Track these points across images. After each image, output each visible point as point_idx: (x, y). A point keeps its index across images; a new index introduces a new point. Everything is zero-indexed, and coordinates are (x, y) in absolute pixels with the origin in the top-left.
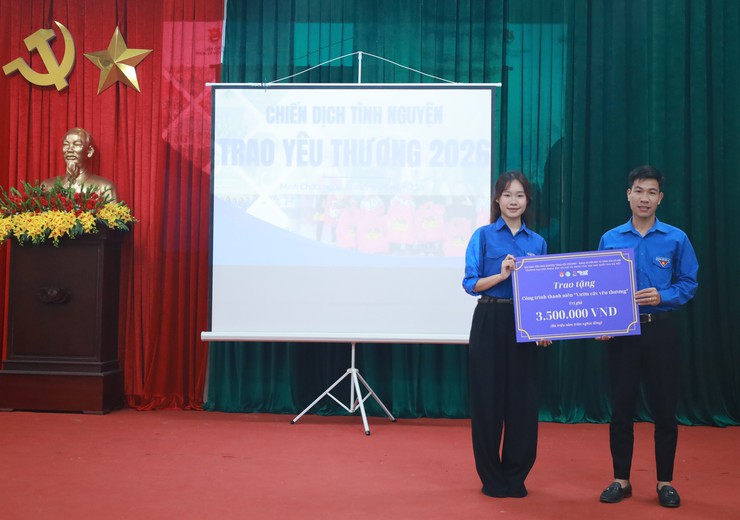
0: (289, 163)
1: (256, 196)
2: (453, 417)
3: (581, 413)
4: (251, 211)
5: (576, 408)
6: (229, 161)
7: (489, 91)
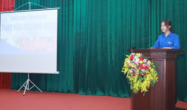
0: (15, 30)
1: (8, 38)
2: (61, 92)
3: (90, 92)
4: (7, 42)
5: (88, 91)
6: (3, 30)
7: (57, 10)
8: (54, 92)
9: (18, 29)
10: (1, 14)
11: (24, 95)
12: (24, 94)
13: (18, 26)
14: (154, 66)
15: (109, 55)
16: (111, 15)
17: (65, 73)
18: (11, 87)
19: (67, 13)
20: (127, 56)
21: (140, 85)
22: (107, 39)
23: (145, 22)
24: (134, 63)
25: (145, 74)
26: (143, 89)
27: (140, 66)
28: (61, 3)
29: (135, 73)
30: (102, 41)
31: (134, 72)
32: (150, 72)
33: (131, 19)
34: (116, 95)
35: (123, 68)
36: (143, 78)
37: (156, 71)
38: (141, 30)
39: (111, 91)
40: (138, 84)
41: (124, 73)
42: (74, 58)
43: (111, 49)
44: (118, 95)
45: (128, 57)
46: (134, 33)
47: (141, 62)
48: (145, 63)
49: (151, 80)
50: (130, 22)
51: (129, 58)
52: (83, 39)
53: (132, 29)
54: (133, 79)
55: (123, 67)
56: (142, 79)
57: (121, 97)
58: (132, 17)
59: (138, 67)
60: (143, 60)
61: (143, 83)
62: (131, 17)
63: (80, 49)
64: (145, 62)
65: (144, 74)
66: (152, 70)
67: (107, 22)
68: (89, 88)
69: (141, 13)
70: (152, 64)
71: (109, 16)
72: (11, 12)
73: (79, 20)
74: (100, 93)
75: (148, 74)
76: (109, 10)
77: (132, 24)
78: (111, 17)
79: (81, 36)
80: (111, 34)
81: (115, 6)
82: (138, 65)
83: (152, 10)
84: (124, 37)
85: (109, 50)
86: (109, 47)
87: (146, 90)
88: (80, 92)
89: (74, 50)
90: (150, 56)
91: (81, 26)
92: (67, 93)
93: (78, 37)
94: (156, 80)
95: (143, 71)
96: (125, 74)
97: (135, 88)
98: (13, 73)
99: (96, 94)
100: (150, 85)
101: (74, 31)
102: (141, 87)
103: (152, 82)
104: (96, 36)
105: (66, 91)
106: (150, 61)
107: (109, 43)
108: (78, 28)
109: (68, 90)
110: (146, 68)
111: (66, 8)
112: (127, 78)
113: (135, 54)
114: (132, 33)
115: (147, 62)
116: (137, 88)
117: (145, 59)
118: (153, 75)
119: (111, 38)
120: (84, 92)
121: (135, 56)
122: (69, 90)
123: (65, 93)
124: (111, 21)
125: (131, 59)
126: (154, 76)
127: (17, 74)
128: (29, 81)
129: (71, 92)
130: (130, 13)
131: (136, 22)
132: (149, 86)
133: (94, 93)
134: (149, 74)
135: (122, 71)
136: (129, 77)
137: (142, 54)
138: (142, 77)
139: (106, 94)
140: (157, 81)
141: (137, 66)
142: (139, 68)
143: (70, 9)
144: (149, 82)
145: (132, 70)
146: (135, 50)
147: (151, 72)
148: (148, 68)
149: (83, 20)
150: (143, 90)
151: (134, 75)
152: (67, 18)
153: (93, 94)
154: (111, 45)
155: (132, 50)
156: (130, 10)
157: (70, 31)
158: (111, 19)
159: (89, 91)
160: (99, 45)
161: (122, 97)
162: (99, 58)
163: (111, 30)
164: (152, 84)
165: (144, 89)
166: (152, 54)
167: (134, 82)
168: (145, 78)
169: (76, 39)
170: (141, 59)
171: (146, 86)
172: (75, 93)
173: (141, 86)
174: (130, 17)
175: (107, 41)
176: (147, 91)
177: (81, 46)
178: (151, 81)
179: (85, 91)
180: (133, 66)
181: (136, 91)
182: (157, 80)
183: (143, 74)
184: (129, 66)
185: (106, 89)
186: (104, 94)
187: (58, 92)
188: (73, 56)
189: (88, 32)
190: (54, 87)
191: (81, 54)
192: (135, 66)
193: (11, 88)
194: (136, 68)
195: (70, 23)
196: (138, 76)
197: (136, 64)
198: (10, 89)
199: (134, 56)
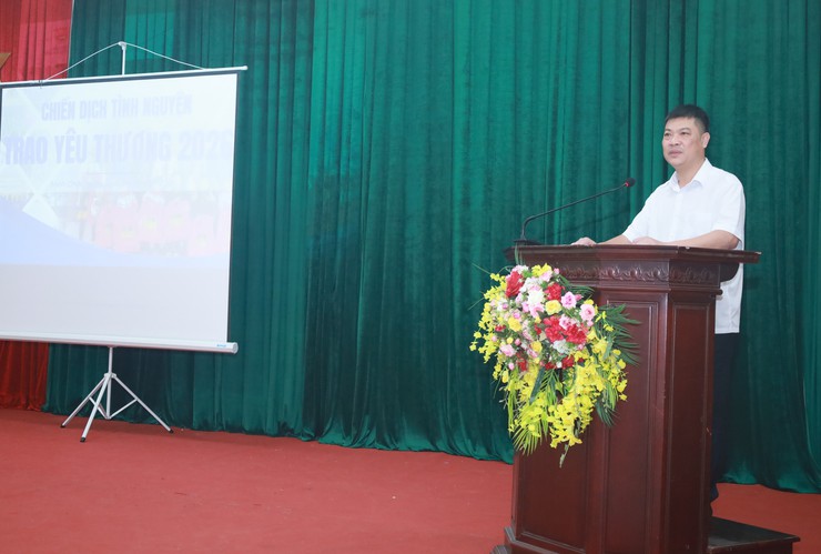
0: (59, 160)
1: (31, 195)
3: (373, 436)
4: (26, 209)
5: (365, 431)
6: (12, 159)
7: (235, 76)
8: (223, 430)
9: (73, 155)
10: (4, 90)
11: (84, 440)
12: (84, 435)
13: (73, 144)
14: (610, 329)
15: (457, 277)
16: (469, 102)
17: (270, 350)
18: (44, 403)
19: (282, 93)
20: (495, 277)
21: (548, 413)
22: (452, 208)
23: (616, 138)
24: (521, 309)
25: (569, 363)
26: (561, 434)
27: (548, 326)
28: (258, 50)
29: (526, 357)
30: (429, 216)
31: (521, 352)
32: (591, 354)
33: (555, 121)
34: (482, 452)
35: (477, 335)
36: (561, 381)
37: (617, 352)
38: (595, 170)
39: (464, 432)
40: (538, 411)
41: (484, 354)
42: (309, 286)
43: (466, 249)
44: (489, 451)
45: (498, 284)
46: (564, 182)
47: (553, 307)
48: (570, 314)
49: (597, 391)
50: (550, 134)
51: (504, 286)
52: (347, 205)
53: (558, 164)
54: (520, 385)
55: (477, 328)
56: (558, 386)
57: (502, 460)
58: (560, 112)
59: (537, 331)
60: (559, 299)
61: (560, 406)
62: (555, 113)
63: (335, 250)
64: (569, 307)
65: (565, 365)
66: (601, 346)
67: (453, 132)
68: (367, 420)
69: (600, 94)
70: (604, 315)
71: (460, 108)
72: (44, 81)
73: (332, 124)
74: (412, 440)
75: (581, 362)
76: (461, 79)
77: (559, 144)
78: (468, 112)
79: (342, 193)
80: (466, 186)
81: (487, 65)
82: (538, 319)
83: (648, 81)
84: (523, 200)
85: (457, 257)
86: (457, 240)
87: (573, 440)
88: (331, 433)
89: (311, 252)
90: (594, 277)
91: (340, 150)
92: (274, 436)
93: (327, 195)
94: (619, 393)
95: (560, 351)
96: (487, 358)
97: (523, 425)
98: (54, 345)
99: (399, 445)
100: (591, 414)
101: (314, 172)
102: (551, 424)
103: (599, 399)
104: (404, 195)
105: (269, 426)
106: (591, 302)
107: (457, 226)
108: (329, 158)
109: (279, 423)
110: (575, 335)
111: (281, 70)
112: (496, 377)
113: (526, 268)
114: (558, 184)
115: (578, 306)
116: (532, 428)
117: (569, 294)
118: (606, 368)
119: (466, 202)
120: (347, 432)
121: (528, 280)
122: (285, 424)
123: (266, 435)
124: (467, 131)
125: (512, 294)
126: (611, 375)
127: (70, 349)
128: (113, 380)
129: (292, 431)
130: (551, 96)
131: (576, 135)
132: (586, 421)
133: (388, 440)
134: (586, 363)
135: (473, 348)
136: (505, 377)
137: (557, 271)
138: (556, 375)
139: (441, 445)
140: (623, 397)
141: (533, 325)
142: (543, 336)
143: (297, 76)
144: (588, 403)
145: (514, 345)
146: (530, 252)
147: (596, 356)
148: (582, 335)
149: (350, 125)
150: (561, 439)
151: (523, 367)
152: (282, 116)
153: (385, 444)
154: (466, 232)
155: (520, 249)
156: (552, 80)
157: (294, 170)
158: (469, 122)
159: (370, 428)
160: (415, 231)
161: (507, 461)
162: (415, 287)
163: (466, 170)
164: (599, 412)
165: (565, 434)
166: (603, 273)
167: (522, 399)
168: (570, 382)
169: (319, 206)
170: (554, 292)
171: (575, 422)
172: (309, 435)
173: (550, 419)
174: (550, 114)
175: (452, 213)
176: (580, 442)
177: (340, 235)
178: (596, 394)
179: (354, 432)
180: (515, 324)
181: (528, 441)
182: (624, 392)
183: (559, 365)
184: (501, 324)
185: (442, 423)
186: (433, 443)
187: (240, 430)
188: (307, 280)
189: (368, 177)
190: (220, 409)
191: (337, 271)
192: (524, 326)
193: (46, 406)
194: (529, 335)
195: (298, 134)
196: (541, 372)
197: (528, 316)
198: (42, 410)
199: (521, 277)
